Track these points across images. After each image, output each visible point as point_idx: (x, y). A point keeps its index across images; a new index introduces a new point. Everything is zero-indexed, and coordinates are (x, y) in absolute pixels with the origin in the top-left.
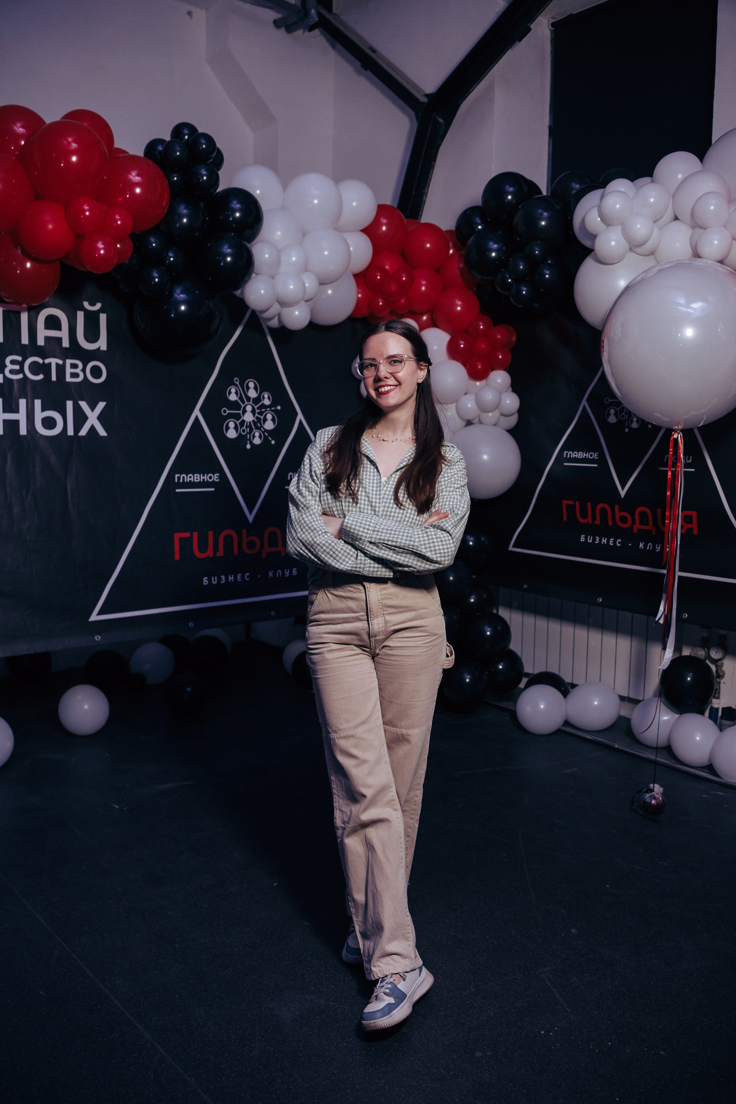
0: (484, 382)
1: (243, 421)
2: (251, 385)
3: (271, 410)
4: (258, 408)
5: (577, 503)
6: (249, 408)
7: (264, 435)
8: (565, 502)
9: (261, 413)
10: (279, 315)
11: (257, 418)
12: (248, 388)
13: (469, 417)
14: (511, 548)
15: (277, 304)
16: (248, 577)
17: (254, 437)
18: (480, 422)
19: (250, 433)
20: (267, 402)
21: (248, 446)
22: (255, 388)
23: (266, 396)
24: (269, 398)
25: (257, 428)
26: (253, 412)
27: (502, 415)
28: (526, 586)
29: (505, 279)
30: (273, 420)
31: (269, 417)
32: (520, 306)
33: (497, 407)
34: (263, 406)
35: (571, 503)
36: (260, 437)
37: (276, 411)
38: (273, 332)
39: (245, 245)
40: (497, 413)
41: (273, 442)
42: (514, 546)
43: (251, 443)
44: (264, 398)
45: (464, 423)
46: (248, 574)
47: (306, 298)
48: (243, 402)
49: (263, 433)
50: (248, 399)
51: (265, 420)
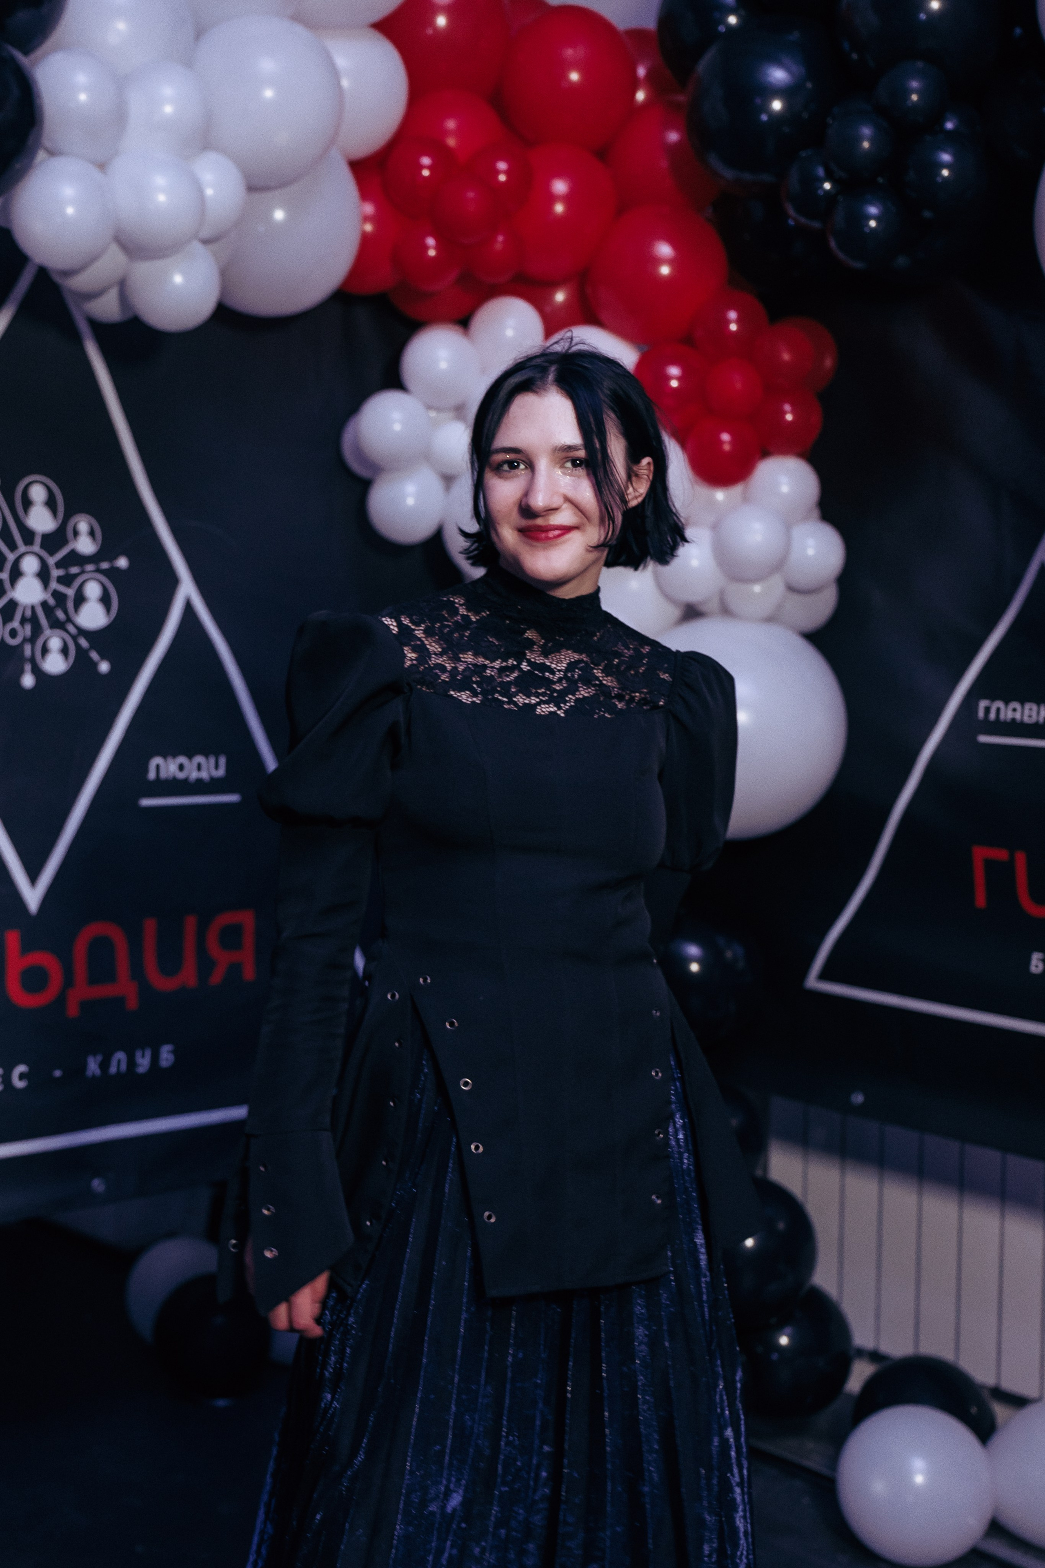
0: (737, 490)
1: (12, 605)
2: (38, 493)
3: (98, 570)
4: (58, 565)
5: (1021, 859)
6: (30, 565)
7: (78, 646)
8: (981, 854)
9: (66, 580)
10: (122, 285)
11: (56, 594)
12: (27, 503)
13: (693, 596)
14: (813, 982)
15: (114, 248)
16: (22, 1076)
17: (45, 651)
18: (726, 611)
19: (32, 640)
20: (85, 545)
21: (28, 681)
22: (51, 503)
23: (83, 526)
24: (92, 533)
25: (56, 624)
26: (43, 575)
27: (792, 589)
28: (858, 1098)
29: (811, 183)
30: (105, 600)
31: (93, 590)
32: (858, 265)
33: (779, 565)
34: (75, 558)
35: (1001, 855)
36: (65, 651)
37: (113, 574)
38: (102, 331)
39: (13, 60)
40: (777, 585)
41: (104, 667)
42: (824, 976)
43: (37, 671)
44: (76, 533)
45: (676, 613)
46: (21, 1068)
47: (205, 233)
48: (13, 547)
49: (74, 638)
50: (28, 535)
51: (80, 599)
